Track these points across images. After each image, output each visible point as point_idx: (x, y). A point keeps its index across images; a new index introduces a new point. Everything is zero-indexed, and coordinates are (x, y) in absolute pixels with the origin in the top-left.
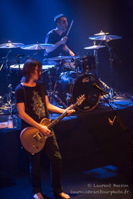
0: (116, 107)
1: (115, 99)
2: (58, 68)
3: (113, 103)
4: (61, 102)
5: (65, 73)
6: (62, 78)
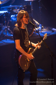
1: (43, 30)
2: (10, 13)
3: (41, 33)
4: (12, 33)
5: (14, 16)
6: (12, 18)
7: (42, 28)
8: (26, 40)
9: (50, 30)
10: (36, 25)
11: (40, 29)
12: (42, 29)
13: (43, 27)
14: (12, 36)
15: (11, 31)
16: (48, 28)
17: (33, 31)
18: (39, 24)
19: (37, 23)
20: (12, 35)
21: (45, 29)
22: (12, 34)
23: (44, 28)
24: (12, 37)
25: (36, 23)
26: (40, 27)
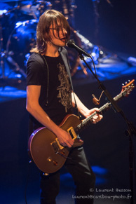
0: (102, 75)
1: (102, 63)
2: (12, 15)
4: (18, 69)
5: (24, 23)
6: (19, 30)
7: (101, 56)
8: (64, 89)
9: (122, 61)
10: (83, 47)
11: (95, 59)
12: (100, 60)
13: (102, 53)
14: (18, 79)
15: (16, 64)
16: (115, 56)
17: (77, 64)
18: (91, 45)
19: (86, 42)
20: (19, 76)
21: (109, 58)
22: (18, 73)
23: (105, 57)
24: (20, 81)
25: (83, 43)
26: (93, 54)
